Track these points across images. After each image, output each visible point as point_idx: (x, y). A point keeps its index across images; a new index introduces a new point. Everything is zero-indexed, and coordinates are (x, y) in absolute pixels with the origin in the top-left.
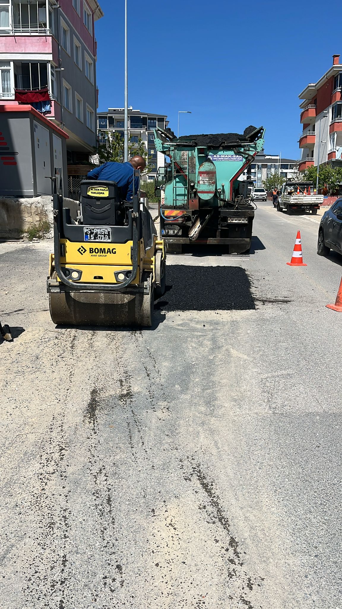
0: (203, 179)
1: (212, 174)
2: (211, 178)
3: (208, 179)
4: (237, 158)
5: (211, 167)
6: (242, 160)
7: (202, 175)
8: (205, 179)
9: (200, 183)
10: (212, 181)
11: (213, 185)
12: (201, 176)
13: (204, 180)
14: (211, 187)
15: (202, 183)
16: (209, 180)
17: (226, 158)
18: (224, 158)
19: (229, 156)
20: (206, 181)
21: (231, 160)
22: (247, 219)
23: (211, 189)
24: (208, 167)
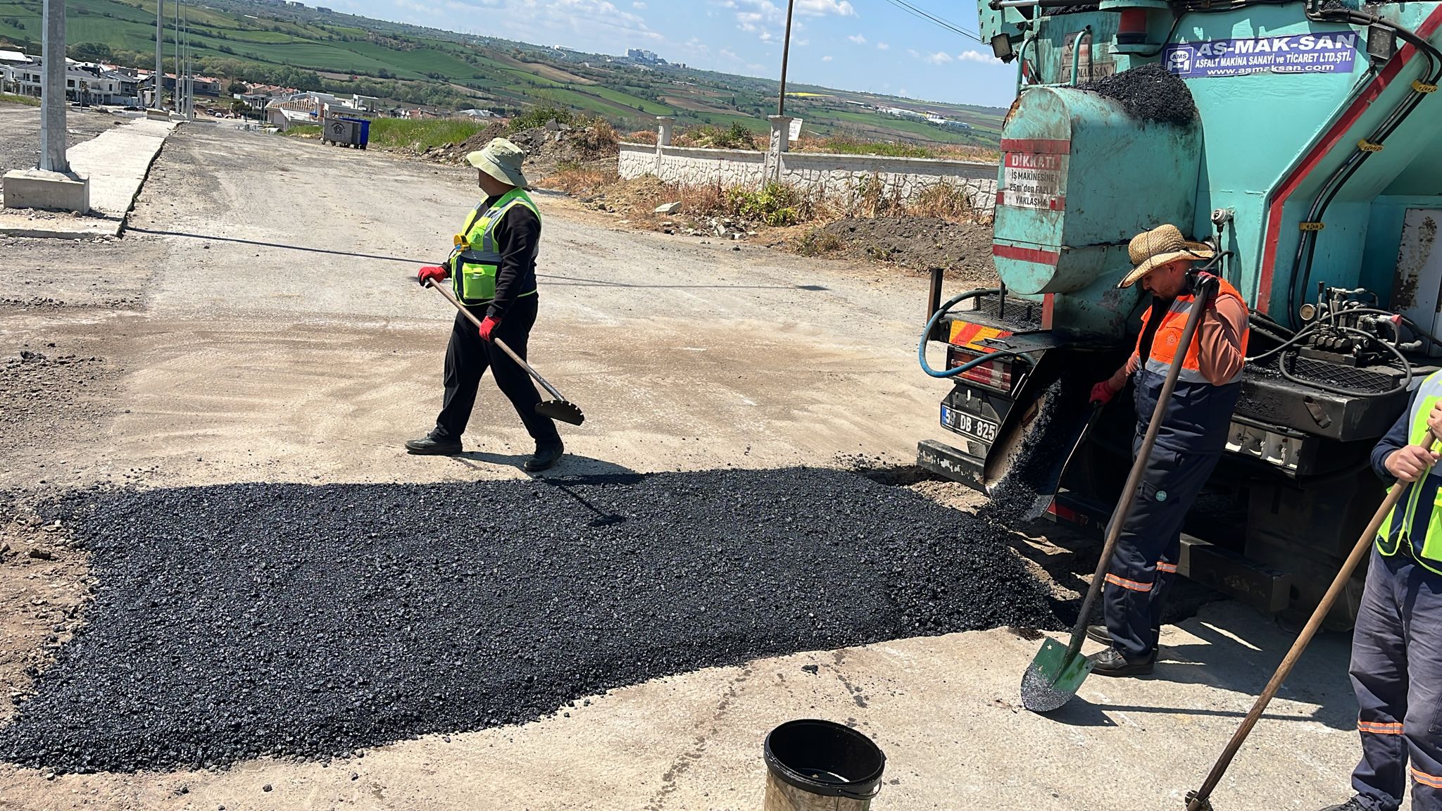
0: (1017, 182)
1: (1051, 153)
2: (1050, 178)
3: (1034, 184)
4: (1324, 50)
5: (1050, 112)
6: (1348, 67)
7: (1015, 160)
8: (1025, 182)
9: (1006, 201)
10: (1052, 193)
11: (1054, 214)
12: (1008, 164)
13: (1018, 189)
14: (1046, 228)
15: (1014, 202)
16: (1041, 190)
17: (1262, 53)
18: (1247, 55)
19: (1276, 44)
20: (1028, 194)
21: (1285, 64)
22: (1297, 445)
23: (1046, 238)
24: (1039, 113)
